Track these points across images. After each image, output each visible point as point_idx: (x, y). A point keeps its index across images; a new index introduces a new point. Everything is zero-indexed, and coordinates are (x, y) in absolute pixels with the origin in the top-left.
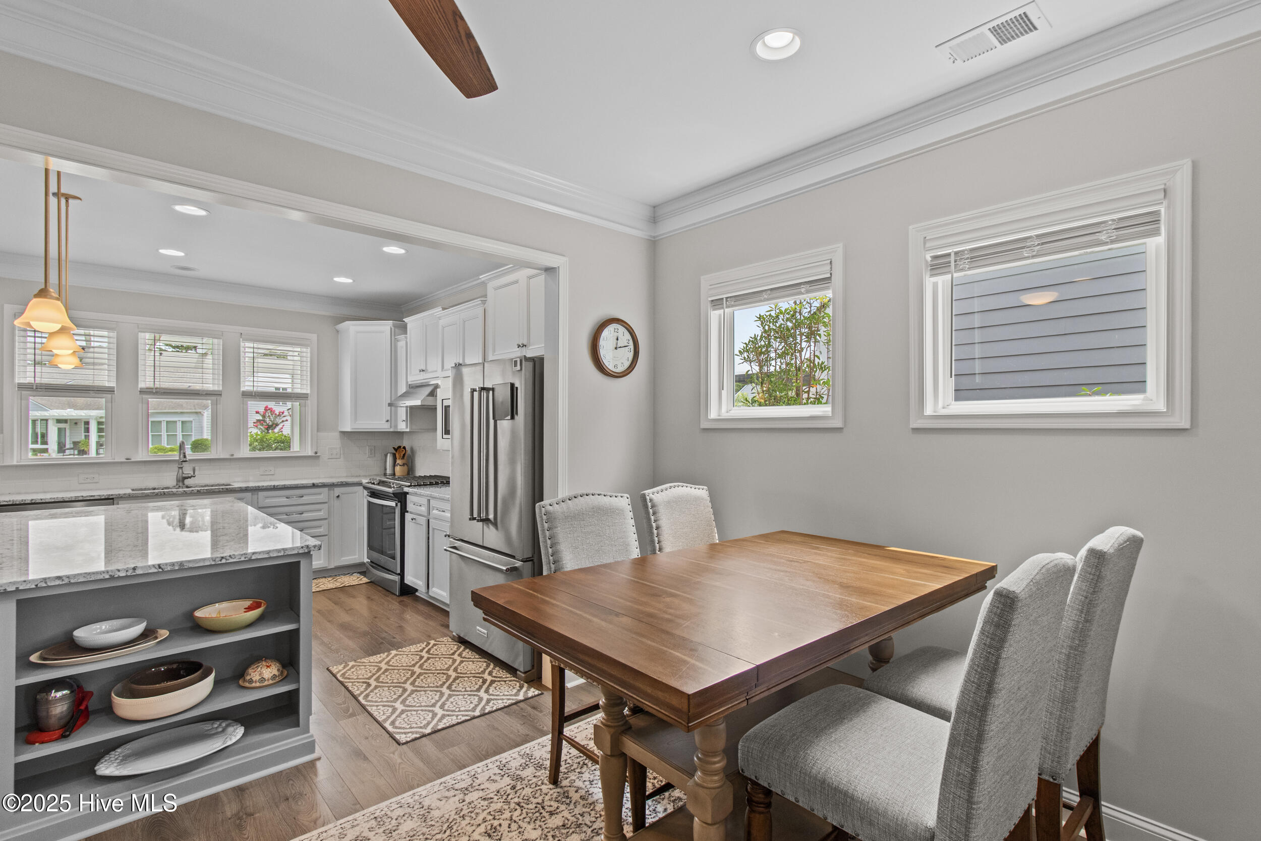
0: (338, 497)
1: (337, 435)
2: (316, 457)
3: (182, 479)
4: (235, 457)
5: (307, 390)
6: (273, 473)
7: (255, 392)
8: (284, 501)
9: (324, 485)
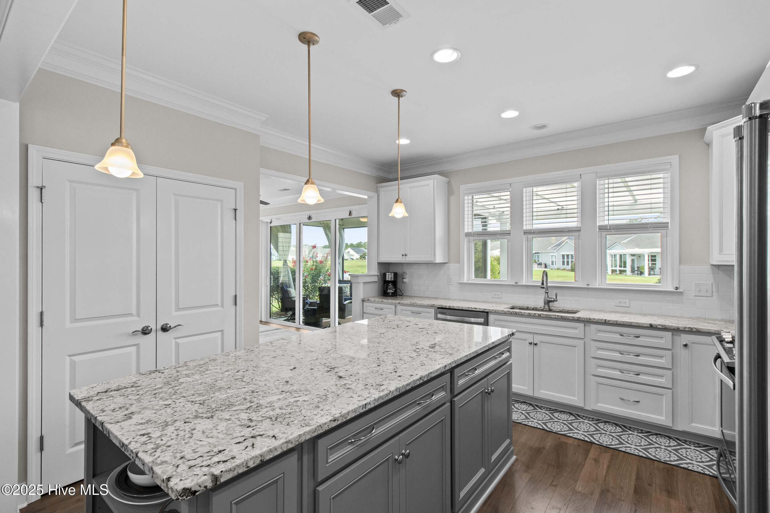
0: (686, 345)
1: (709, 267)
2: (677, 292)
3: (548, 302)
4: (590, 286)
5: (667, 219)
6: (627, 305)
7: (610, 226)
8: (616, 337)
9: (665, 329)
